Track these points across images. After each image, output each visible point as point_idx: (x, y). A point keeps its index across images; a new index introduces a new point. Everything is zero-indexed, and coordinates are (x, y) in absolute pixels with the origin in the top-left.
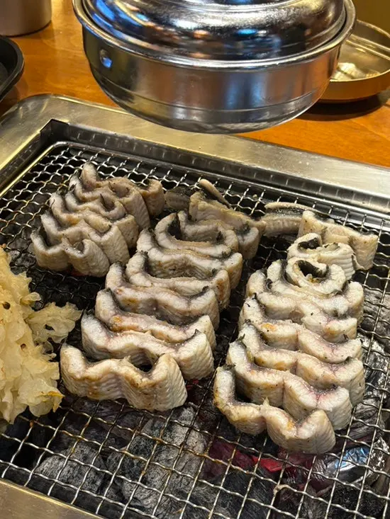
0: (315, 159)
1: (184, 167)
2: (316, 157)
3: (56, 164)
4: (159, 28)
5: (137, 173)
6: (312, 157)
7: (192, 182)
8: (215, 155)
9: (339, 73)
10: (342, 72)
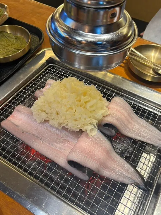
4: (70, 39)
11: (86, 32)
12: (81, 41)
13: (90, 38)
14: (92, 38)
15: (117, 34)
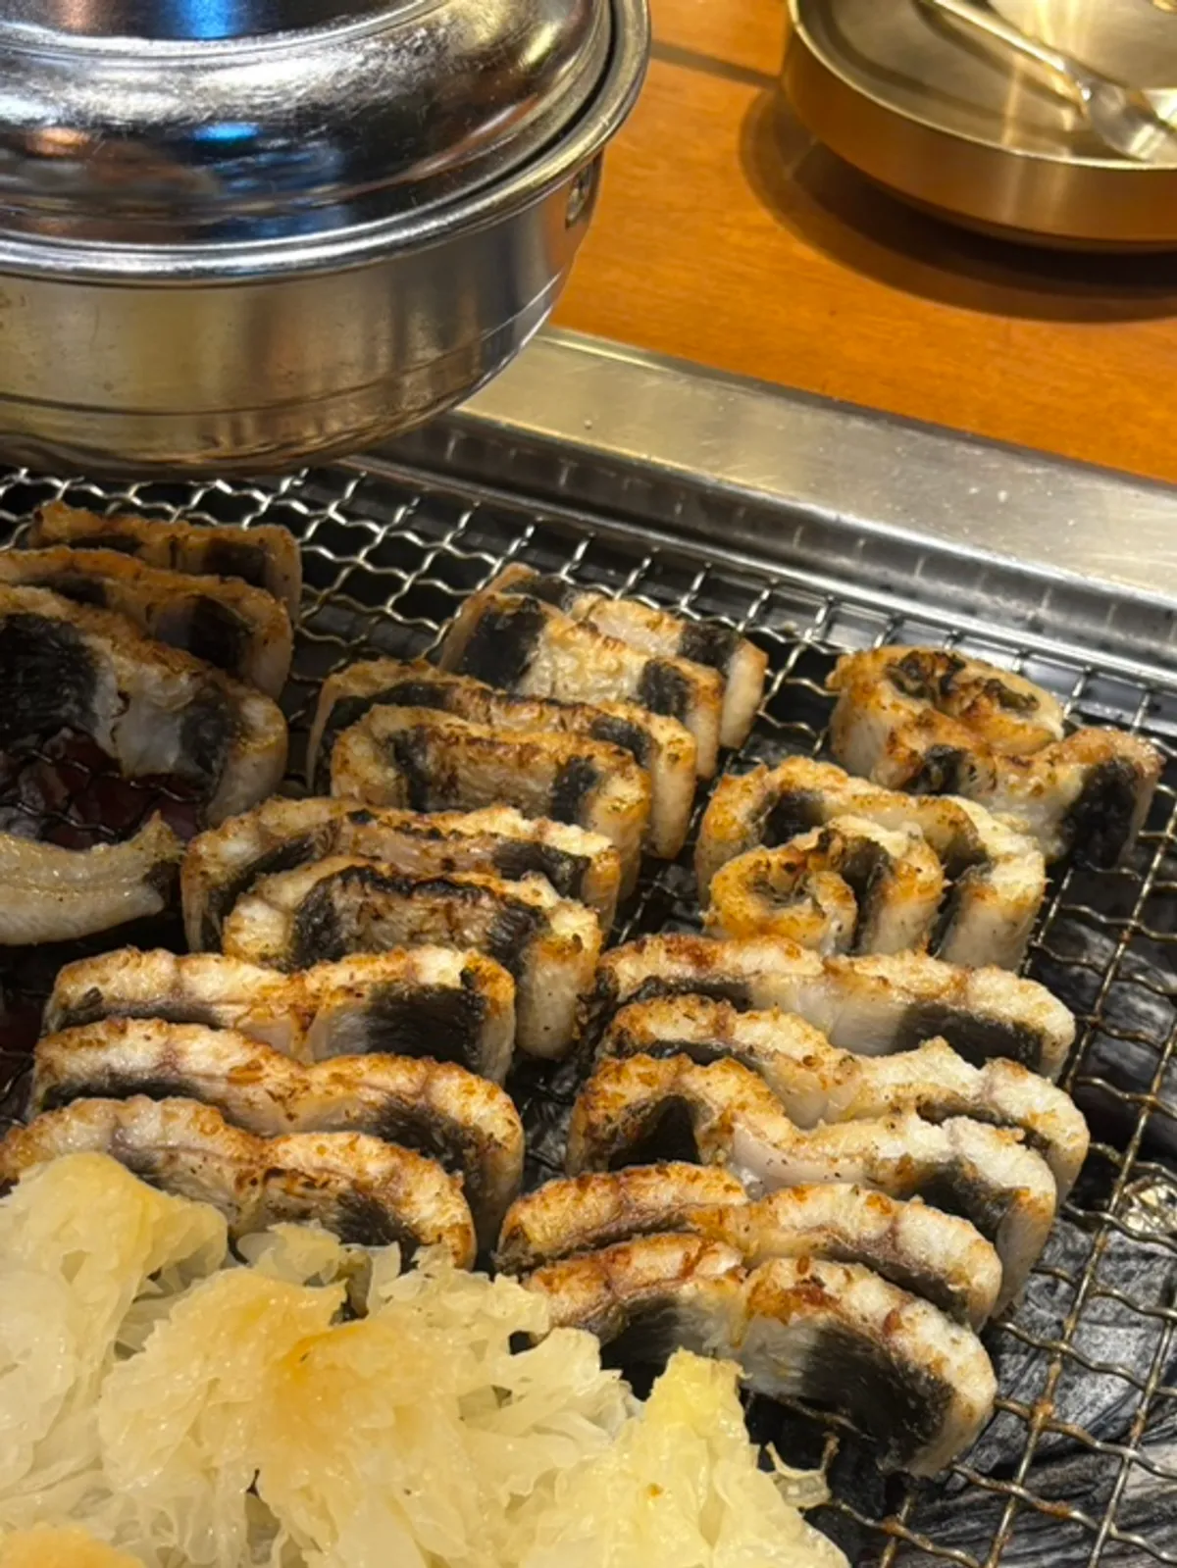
0: (1030, 478)
1: (525, 502)
2: (1039, 471)
3: (38, 482)
5: (342, 520)
6: (1023, 468)
7: (550, 561)
8: (644, 456)
9: (1147, 130)
10: (1162, 125)
11: (77, 22)
12: (32, 122)
13: (128, 88)
14: (145, 88)
15: (423, 32)
